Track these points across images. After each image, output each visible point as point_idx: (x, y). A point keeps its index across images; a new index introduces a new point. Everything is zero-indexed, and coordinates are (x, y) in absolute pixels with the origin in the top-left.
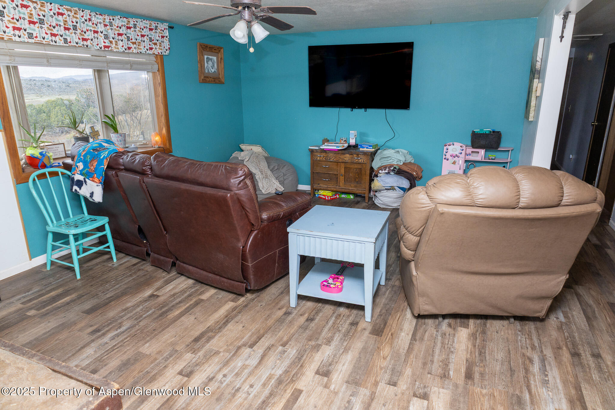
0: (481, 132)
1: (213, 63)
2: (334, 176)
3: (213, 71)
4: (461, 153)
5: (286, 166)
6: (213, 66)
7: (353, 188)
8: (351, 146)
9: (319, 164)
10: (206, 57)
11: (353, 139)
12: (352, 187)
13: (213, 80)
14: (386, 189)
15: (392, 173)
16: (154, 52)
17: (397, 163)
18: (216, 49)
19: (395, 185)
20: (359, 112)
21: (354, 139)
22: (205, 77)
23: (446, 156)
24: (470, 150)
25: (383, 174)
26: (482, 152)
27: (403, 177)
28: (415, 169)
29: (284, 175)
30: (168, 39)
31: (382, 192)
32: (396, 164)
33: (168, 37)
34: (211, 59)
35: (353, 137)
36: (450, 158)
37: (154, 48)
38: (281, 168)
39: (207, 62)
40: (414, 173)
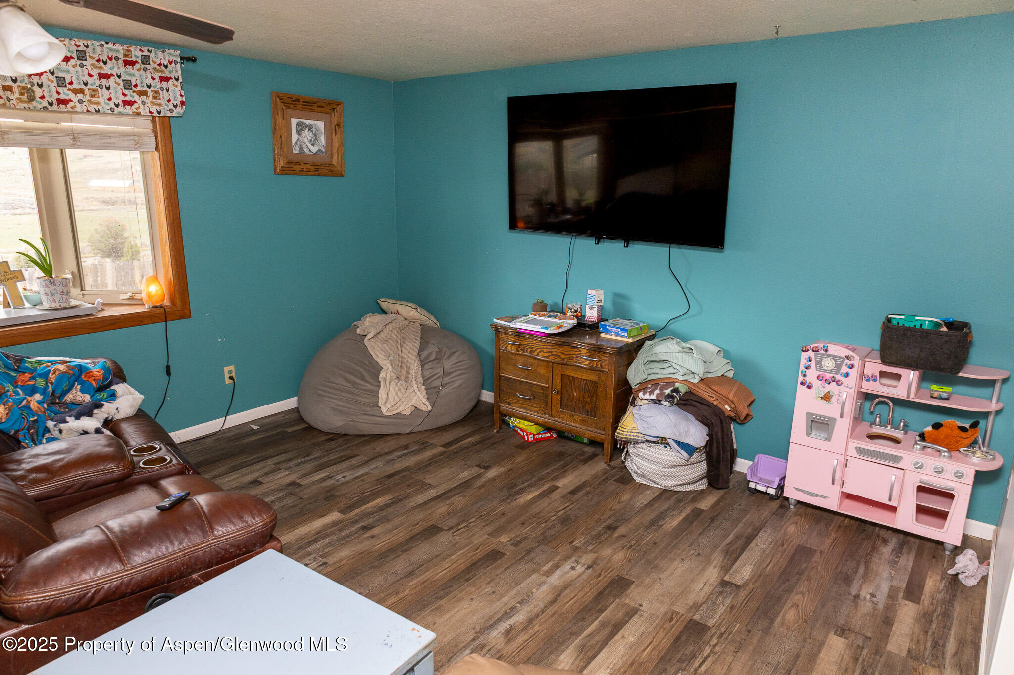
0: (907, 325)
1: (315, 135)
2: (541, 391)
3: (314, 149)
4: (847, 375)
5: (456, 354)
6: (316, 139)
7: (578, 425)
8: (585, 324)
9: (512, 359)
10: (294, 121)
11: (592, 308)
12: (576, 422)
13: (313, 168)
14: (647, 441)
15: (667, 403)
16: (139, 110)
17: (686, 378)
18: (324, 105)
19: (667, 433)
20: (613, 248)
21: (596, 309)
22: (289, 162)
23: (805, 376)
24: (874, 367)
25: (646, 401)
26: (911, 376)
27: (690, 417)
28: (731, 397)
29: (446, 374)
30: (179, 85)
31: (640, 445)
32: (681, 378)
33: (181, 80)
34: (310, 127)
35: (594, 304)
36: (817, 383)
37: (139, 102)
38: (446, 356)
39: (299, 132)
40: (727, 407)
